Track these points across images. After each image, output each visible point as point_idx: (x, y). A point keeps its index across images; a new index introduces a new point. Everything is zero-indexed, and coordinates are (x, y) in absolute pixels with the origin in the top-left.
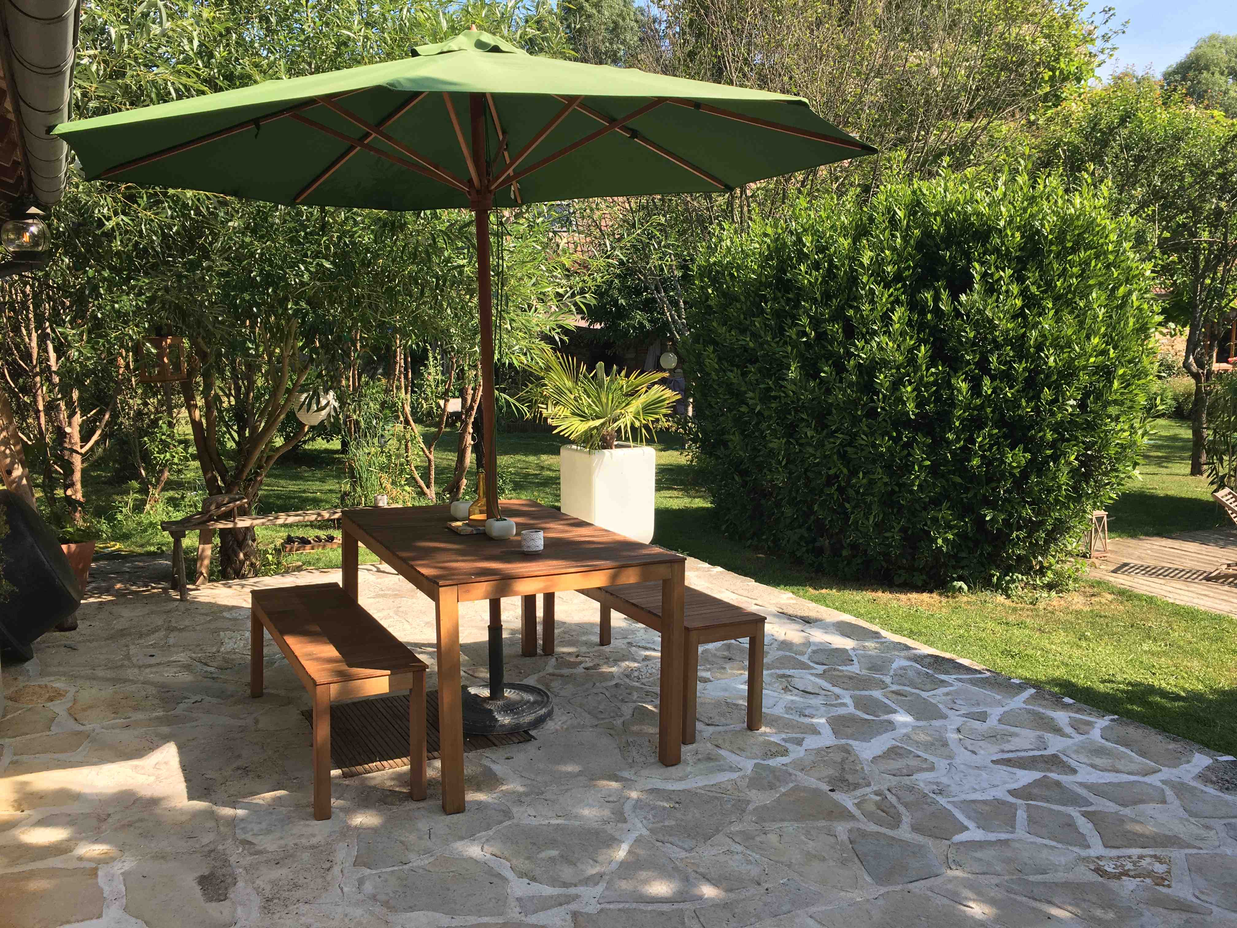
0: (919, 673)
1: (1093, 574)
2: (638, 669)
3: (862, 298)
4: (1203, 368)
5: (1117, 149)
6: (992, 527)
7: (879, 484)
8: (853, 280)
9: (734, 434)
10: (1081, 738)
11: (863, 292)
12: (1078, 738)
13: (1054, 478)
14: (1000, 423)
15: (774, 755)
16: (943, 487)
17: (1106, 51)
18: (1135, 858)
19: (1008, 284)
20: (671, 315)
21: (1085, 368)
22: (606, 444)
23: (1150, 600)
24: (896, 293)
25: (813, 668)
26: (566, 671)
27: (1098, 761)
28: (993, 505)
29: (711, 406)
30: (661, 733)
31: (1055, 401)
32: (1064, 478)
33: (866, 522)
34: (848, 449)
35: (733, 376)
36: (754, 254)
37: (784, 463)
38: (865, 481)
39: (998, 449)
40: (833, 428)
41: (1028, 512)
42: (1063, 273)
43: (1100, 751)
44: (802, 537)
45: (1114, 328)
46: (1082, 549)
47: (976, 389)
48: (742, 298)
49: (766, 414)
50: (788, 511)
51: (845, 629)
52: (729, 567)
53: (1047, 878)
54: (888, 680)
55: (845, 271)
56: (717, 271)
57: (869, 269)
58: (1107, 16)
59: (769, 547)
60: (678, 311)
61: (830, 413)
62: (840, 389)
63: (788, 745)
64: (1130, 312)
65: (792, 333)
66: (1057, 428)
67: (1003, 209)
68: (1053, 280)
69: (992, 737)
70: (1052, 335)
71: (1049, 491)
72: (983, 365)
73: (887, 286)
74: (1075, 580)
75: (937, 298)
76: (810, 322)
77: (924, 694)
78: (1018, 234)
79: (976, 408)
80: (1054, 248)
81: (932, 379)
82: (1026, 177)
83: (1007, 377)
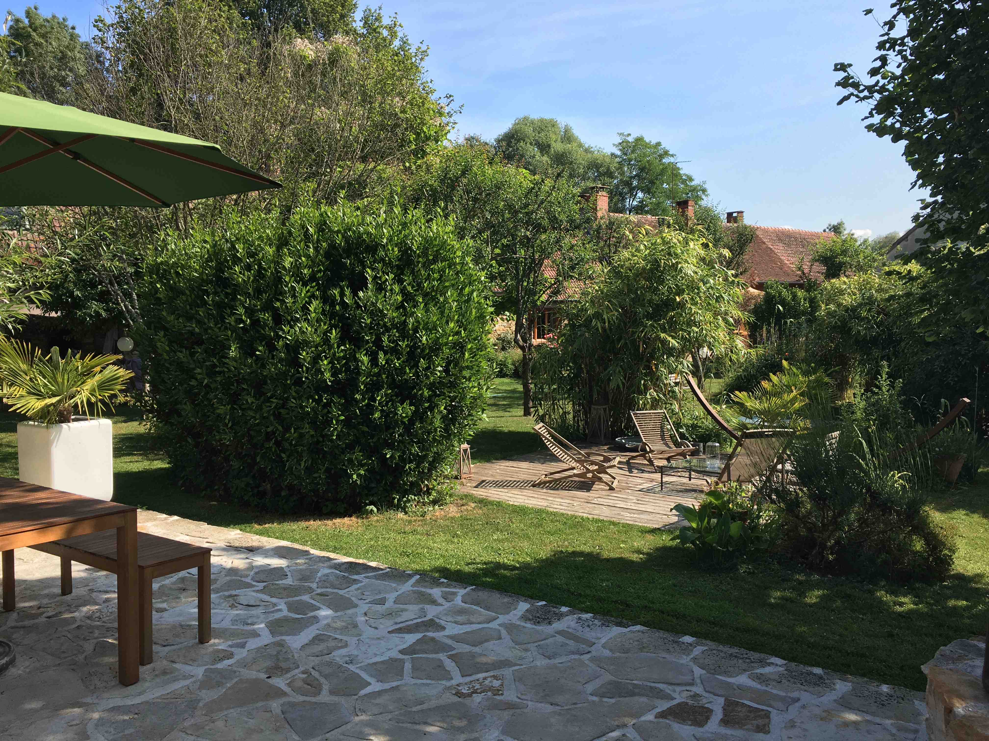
0: (337, 577)
1: (462, 490)
2: (99, 610)
3: (286, 293)
4: (526, 343)
5: (461, 192)
6: (392, 462)
7: (307, 437)
8: (278, 279)
9: (185, 404)
10: (448, 604)
11: (286, 289)
12: (447, 605)
13: (432, 423)
14: (392, 385)
15: (221, 660)
16: (355, 435)
17: (450, 125)
18: (481, 680)
19: (392, 285)
20: (125, 306)
21: (446, 344)
22: (63, 418)
23: (499, 504)
24: (312, 290)
25: (254, 586)
26: (27, 623)
27: (459, 618)
28: (391, 446)
29: (163, 381)
30: (120, 661)
31: (428, 368)
32: (438, 423)
33: (298, 467)
34: (282, 411)
35: (182, 356)
36: (196, 256)
37: (230, 425)
38: (295, 435)
39: (392, 404)
40: (269, 395)
41: (415, 449)
42: (428, 278)
43: (461, 612)
44: (248, 485)
45: (464, 316)
46: (455, 473)
47: (374, 361)
48: (187, 292)
49: (213, 386)
50: (235, 464)
51: (280, 552)
52: (184, 515)
53: (425, 706)
54: (314, 586)
55: (272, 272)
56: (164, 270)
57: (290, 272)
58: (449, 100)
59: (220, 495)
60: (132, 301)
61: (265, 383)
62: (273, 364)
63: (233, 649)
64: (473, 305)
65: (231, 320)
66: (431, 387)
67: (385, 231)
68: (421, 282)
69: (390, 614)
70: (423, 321)
71: (429, 433)
72: (378, 343)
73: (305, 284)
74: (451, 496)
75: (342, 294)
76: (246, 312)
77: (341, 592)
78: (396, 249)
79: (375, 375)
80: (420, 259)
81: (342, 354)
82: (400, 209)
83: (395, 351)
